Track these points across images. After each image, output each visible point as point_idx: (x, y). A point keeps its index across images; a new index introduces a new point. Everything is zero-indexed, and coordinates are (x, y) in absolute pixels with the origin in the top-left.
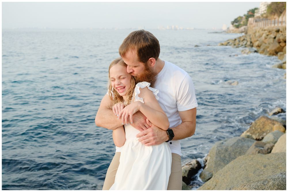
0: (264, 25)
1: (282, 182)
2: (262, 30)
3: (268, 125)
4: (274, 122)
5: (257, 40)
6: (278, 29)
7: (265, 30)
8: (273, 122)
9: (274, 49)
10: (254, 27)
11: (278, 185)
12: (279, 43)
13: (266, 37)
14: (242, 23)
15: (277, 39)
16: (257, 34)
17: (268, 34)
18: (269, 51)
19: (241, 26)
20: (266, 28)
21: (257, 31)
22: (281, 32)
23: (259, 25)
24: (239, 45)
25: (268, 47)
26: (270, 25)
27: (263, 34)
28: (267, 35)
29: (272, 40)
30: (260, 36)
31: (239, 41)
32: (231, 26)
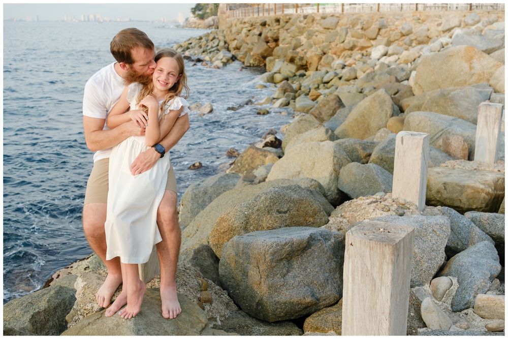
0: (243, 14)
1: (274, 195)
2: (241, 23)
3: (259, 158)
4: (266, 153)
5: (235, 39)
6: (263, 21)
7: (245, 23)
8: (264, 154)
9: (260, 51)
10: (229, 17)
11: (270, 199)
12: (267, 42)
13: (248, 34)
14: (208, 11)
15: (263, 36)
16: (234, 29)
17: (249, 28)
18: (253, 55)
19: (208, 17)
20: (246, 20)
21: (234, 25)
22: (269, 25)
23: (236, 14)
24: (207, 46)
25: (251, 50)
26: (251, 15)
27: (242, 28)
28: (249, 31)
29: (256, 38)
30: (239, 33)
31: (207, 41)
32: (192, 15)
